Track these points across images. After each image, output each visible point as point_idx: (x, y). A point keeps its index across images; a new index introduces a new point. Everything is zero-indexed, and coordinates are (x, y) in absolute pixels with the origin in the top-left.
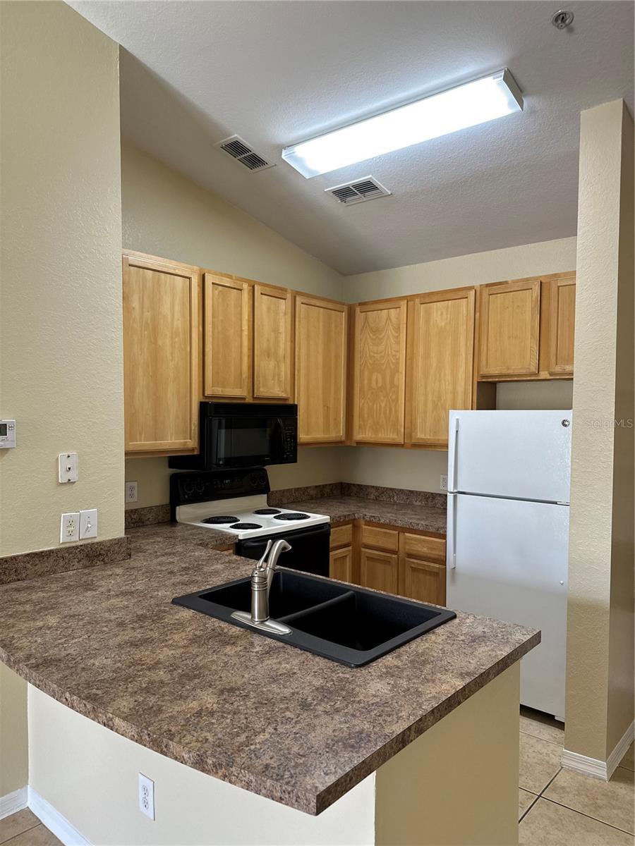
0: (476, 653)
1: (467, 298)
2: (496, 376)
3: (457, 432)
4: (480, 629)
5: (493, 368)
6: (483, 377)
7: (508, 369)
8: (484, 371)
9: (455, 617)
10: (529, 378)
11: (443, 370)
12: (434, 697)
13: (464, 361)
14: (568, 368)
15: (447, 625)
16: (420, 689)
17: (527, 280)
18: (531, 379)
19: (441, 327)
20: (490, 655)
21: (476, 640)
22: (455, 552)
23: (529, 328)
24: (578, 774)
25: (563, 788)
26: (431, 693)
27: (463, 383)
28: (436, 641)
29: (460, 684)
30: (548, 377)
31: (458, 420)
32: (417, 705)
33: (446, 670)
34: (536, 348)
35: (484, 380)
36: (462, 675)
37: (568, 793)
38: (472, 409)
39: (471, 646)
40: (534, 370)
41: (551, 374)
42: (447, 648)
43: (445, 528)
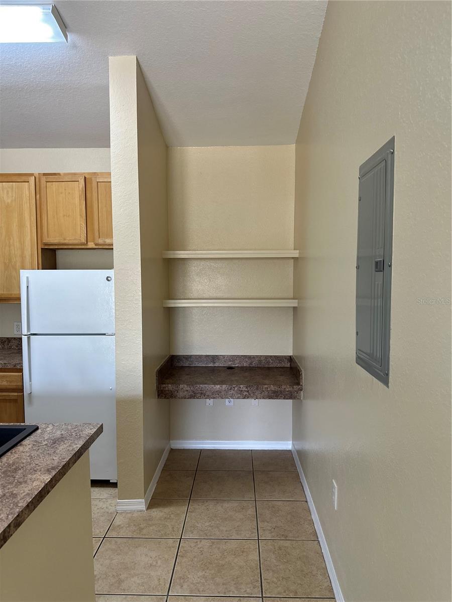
0: (58, 451)
1: (28, 182)
2: (55, 245)
3: (28, 287)
4: (59, 433)
5: (53, 239)
6: (46, 244)
7: (65, 239)
8: (47, 240)
9: (37, 428)
10: (80, 247)
11: (12, 238)
12: (28, 494)
13: (29, 231)
14: (108, 241)
15: (32, 437)
16: (15, 492)
17: (75, 174)
18: (82, 248)
19: (8, 203)
20: (68, 450)
21: (56, 442)
22: (30, 380)
23: (78, 210)
24: (127, 513)
25: (119, 526)
26: (24, 492)
27: (29, 250)
28: (24, 450)
29: (47, 478)
30: (94, 247)
31: (27, 278)
32: (14, 505)
33: (35, 471)
34: (84, 225)
35: (46, 247)
36: (48, 471)
37: (122, 527)
38: (38, 269)
39: (53, 448)
40: (84, 241)
41: (96, 245)
42: (34, 453)
43: (21, 363)
